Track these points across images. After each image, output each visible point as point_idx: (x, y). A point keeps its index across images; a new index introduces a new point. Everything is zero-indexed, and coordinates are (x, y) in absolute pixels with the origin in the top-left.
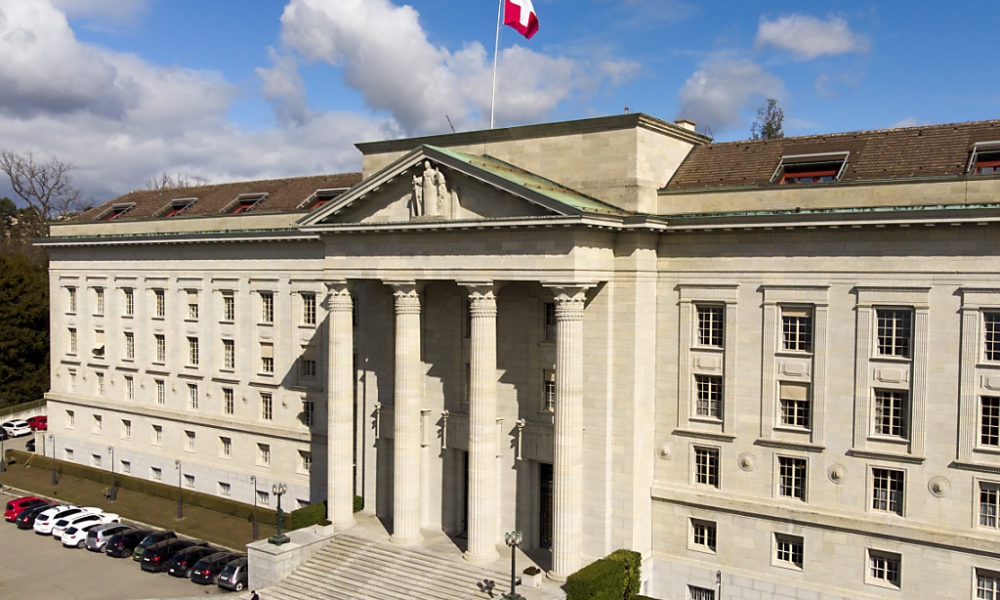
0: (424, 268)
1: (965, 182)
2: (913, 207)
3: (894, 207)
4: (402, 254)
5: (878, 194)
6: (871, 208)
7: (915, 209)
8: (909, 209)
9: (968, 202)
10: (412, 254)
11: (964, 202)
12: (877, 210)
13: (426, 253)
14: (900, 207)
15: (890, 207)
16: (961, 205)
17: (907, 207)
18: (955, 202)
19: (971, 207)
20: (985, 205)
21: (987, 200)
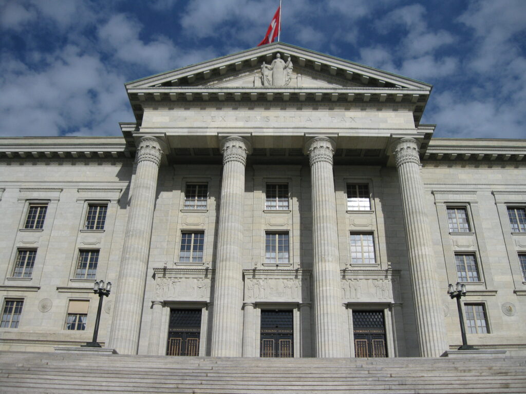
0: (263, 127)
13: (266, 118)
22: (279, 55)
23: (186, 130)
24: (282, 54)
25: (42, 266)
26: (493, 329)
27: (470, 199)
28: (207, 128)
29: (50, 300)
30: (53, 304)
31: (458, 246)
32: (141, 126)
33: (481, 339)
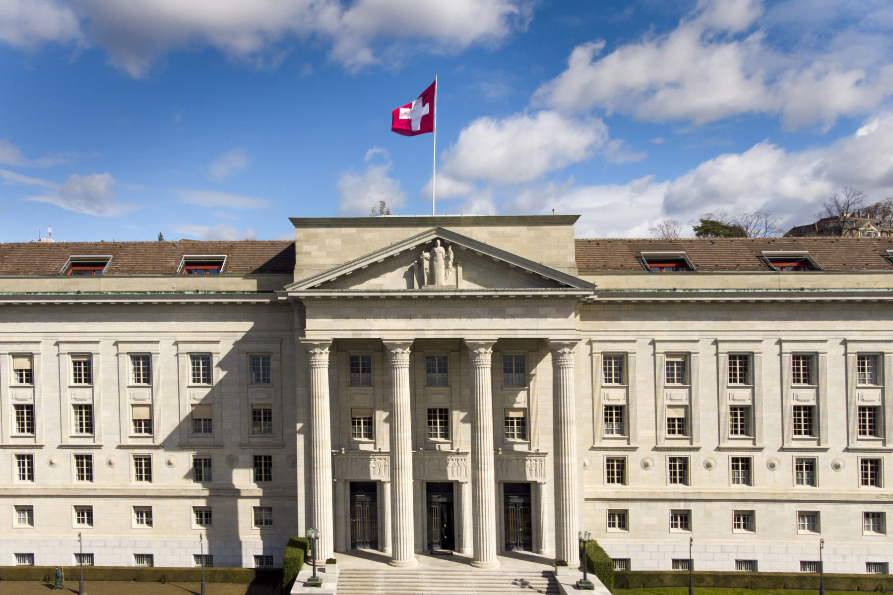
0: (425, 328)
1: (778, 276)
2: (748, 290)
3: (737, 289)
4: (399, 317)
5: (726, 281)
6: (723, 289)
7: (750, 291)
8: (746, 291)
9: (781, 287)
10: (410, 317)
11: (778, 288)
12: (726, 291)
13: (427, 316)
14: (740, 289)
15: (734, 289)
16: (776, 289)
17: (744, 290)
18: (773, 287)
19: (782, 291)
20: (790, 290)
21: (791, 287)
22: (439, 242)
23: (350, 333)
24: (442, 240)
25: (221, 424)
26: (629, 482)
27: (629, 348)
28: (371, 330)
29: (236, 457)
30: (239, 460)
31: (608, 399)
32: (305, 328)
33: (616, 493)
